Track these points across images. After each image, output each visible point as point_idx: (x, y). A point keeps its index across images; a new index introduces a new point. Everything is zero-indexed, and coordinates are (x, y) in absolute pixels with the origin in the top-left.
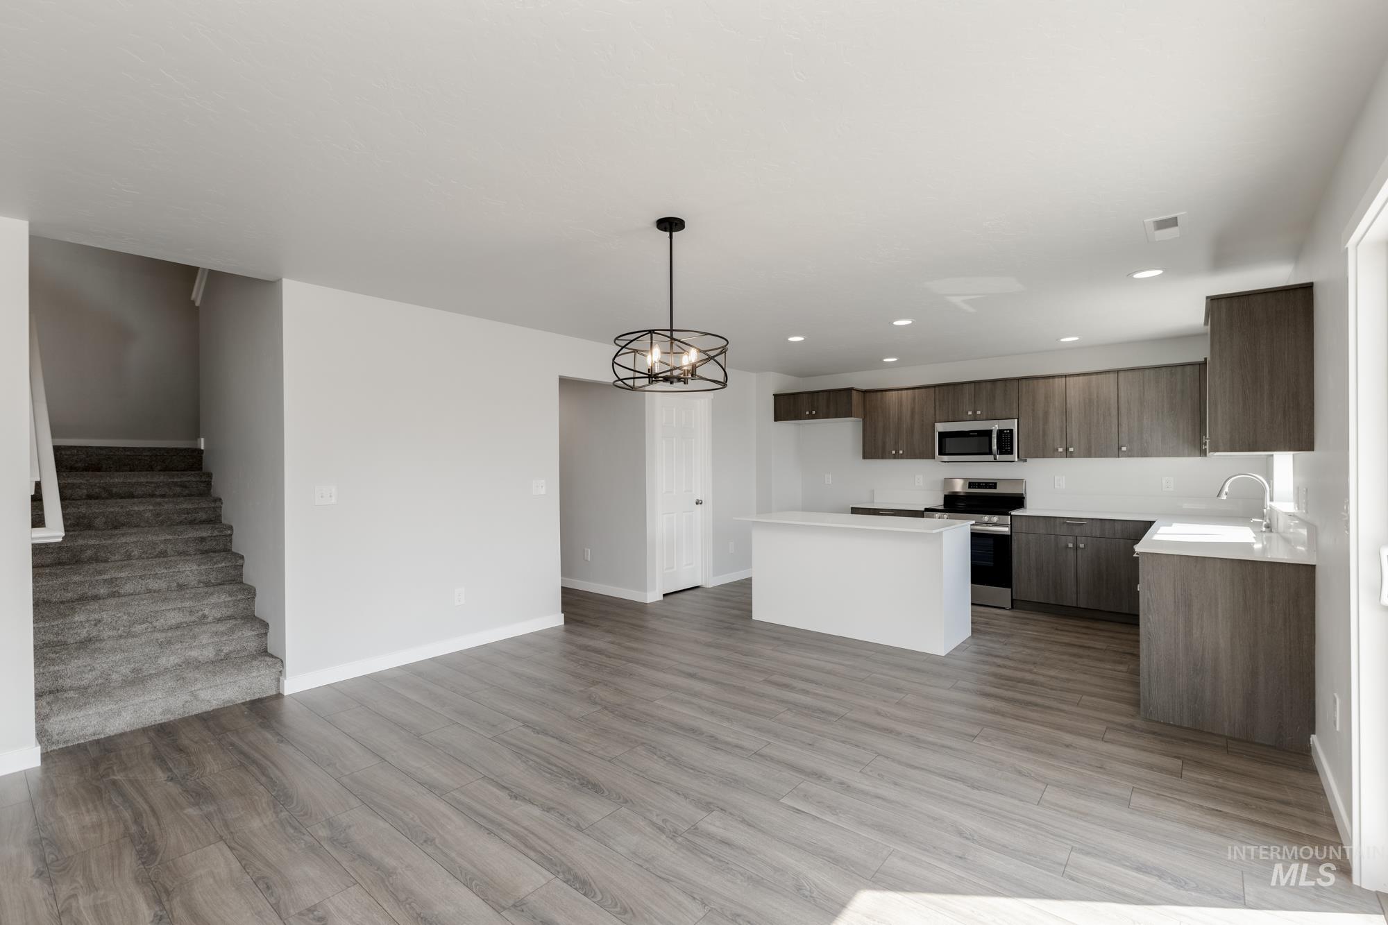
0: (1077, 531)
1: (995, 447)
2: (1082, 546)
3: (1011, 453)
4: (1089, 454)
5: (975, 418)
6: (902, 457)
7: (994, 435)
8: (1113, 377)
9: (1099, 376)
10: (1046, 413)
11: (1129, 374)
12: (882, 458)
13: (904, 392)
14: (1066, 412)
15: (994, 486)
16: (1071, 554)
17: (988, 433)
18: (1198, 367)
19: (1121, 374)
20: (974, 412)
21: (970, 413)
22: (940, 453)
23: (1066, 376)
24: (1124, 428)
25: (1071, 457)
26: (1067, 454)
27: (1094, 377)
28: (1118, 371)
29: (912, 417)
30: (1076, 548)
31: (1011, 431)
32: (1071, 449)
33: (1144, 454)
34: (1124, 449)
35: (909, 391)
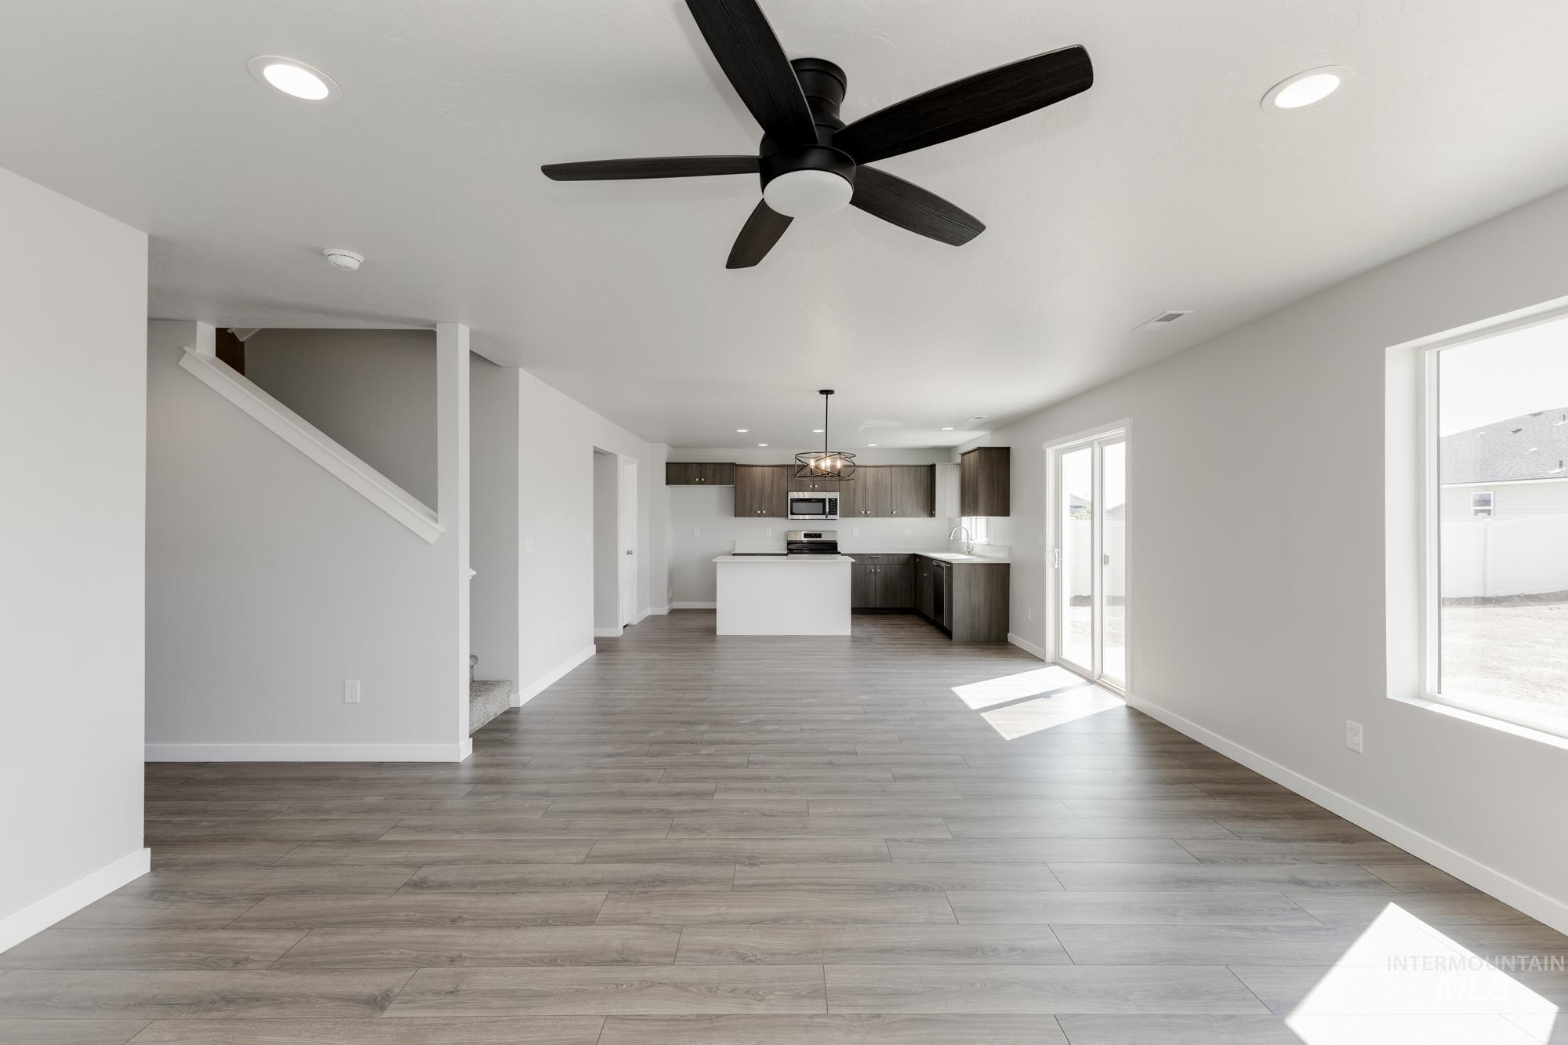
0: (876, 561)
1: (827, 510)
2: (879, 570)
3: (836, 514)
4: (877, 515)
5: (813, 490)
6: (764, 516)
7: (827, 502)
8: (889, 469)
9: (883, 468)
10: (855, 490)
11: (896, 468)
12: (750, 516)
13: (766, 468)
14: (865, 489)
15: (819, 536)
16: (873, 576)
17: (823, 501)
18: (926, 468)
19: (893, 468)
20: (814, 486)
21: (811, 486)
22: (792, 514)
23: (865, 467)
24: (894, 501)
25: (868, 517)
26: (866, 515)
27: (880, 469)
28: (891, 466)
29: (772, 487)
30: (876, 571)
31: (836, 499)
32: (868, 512)
33: (903, 516)
34: (894, 512)
35: (770, 468)
